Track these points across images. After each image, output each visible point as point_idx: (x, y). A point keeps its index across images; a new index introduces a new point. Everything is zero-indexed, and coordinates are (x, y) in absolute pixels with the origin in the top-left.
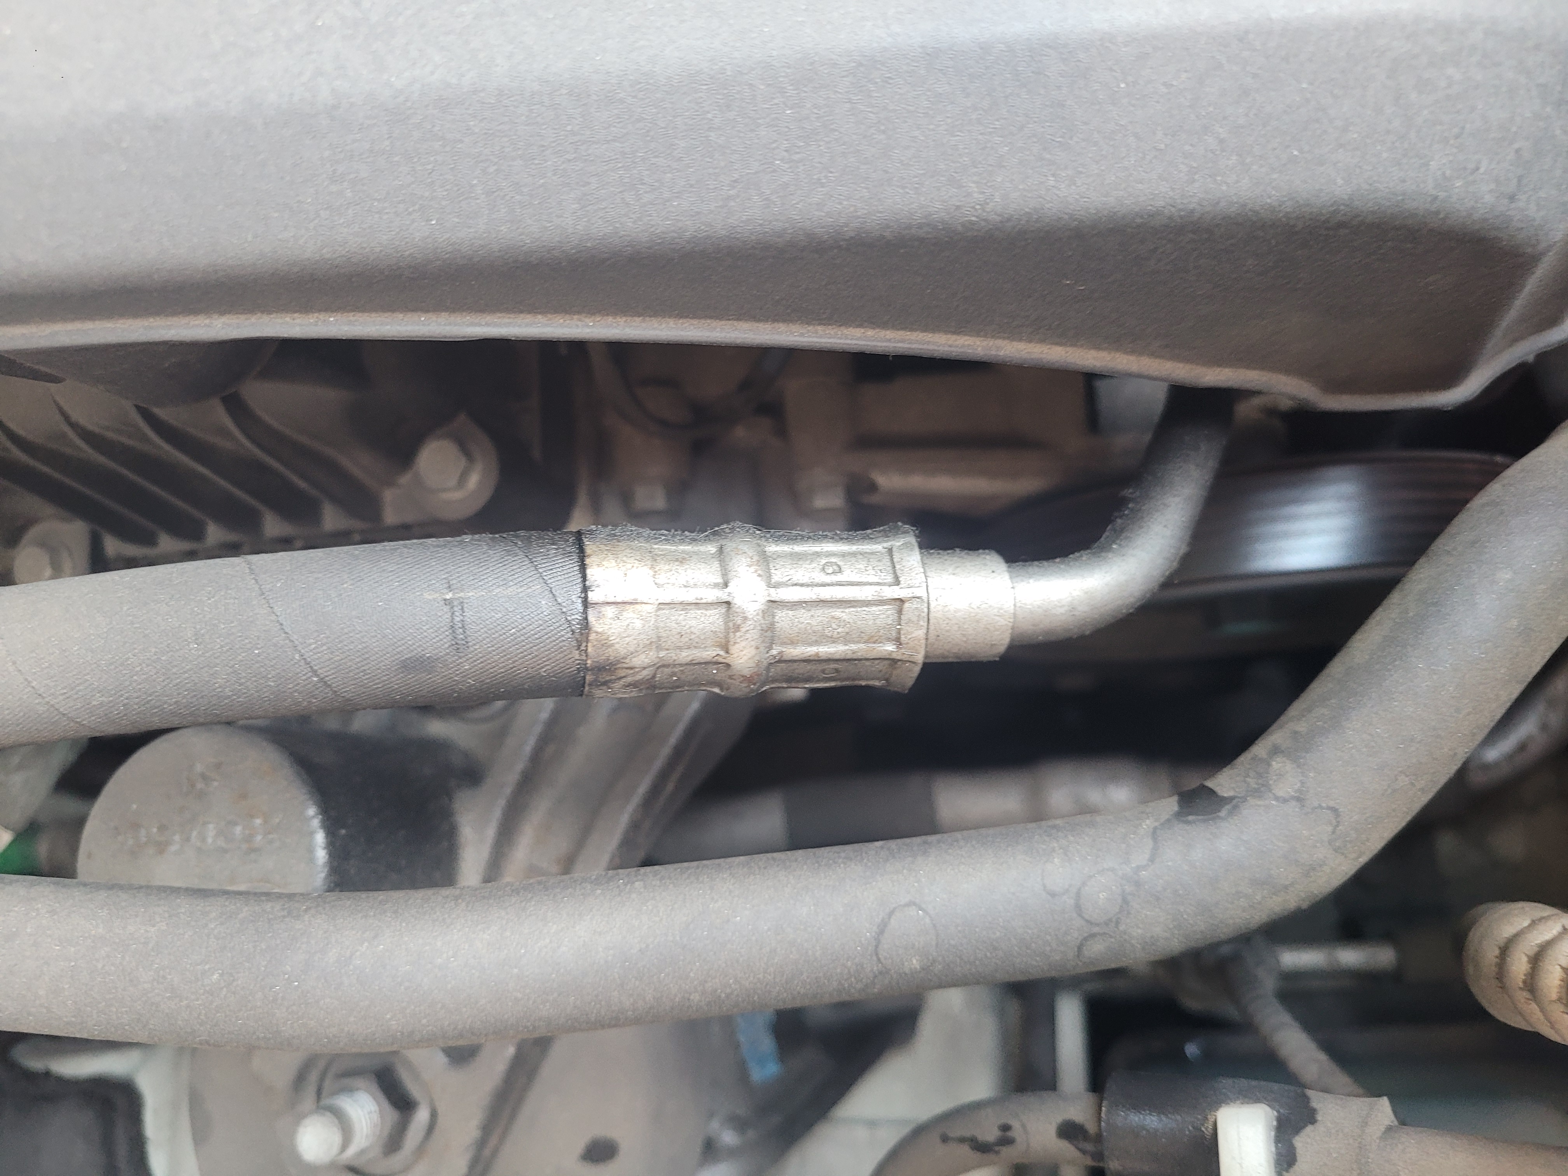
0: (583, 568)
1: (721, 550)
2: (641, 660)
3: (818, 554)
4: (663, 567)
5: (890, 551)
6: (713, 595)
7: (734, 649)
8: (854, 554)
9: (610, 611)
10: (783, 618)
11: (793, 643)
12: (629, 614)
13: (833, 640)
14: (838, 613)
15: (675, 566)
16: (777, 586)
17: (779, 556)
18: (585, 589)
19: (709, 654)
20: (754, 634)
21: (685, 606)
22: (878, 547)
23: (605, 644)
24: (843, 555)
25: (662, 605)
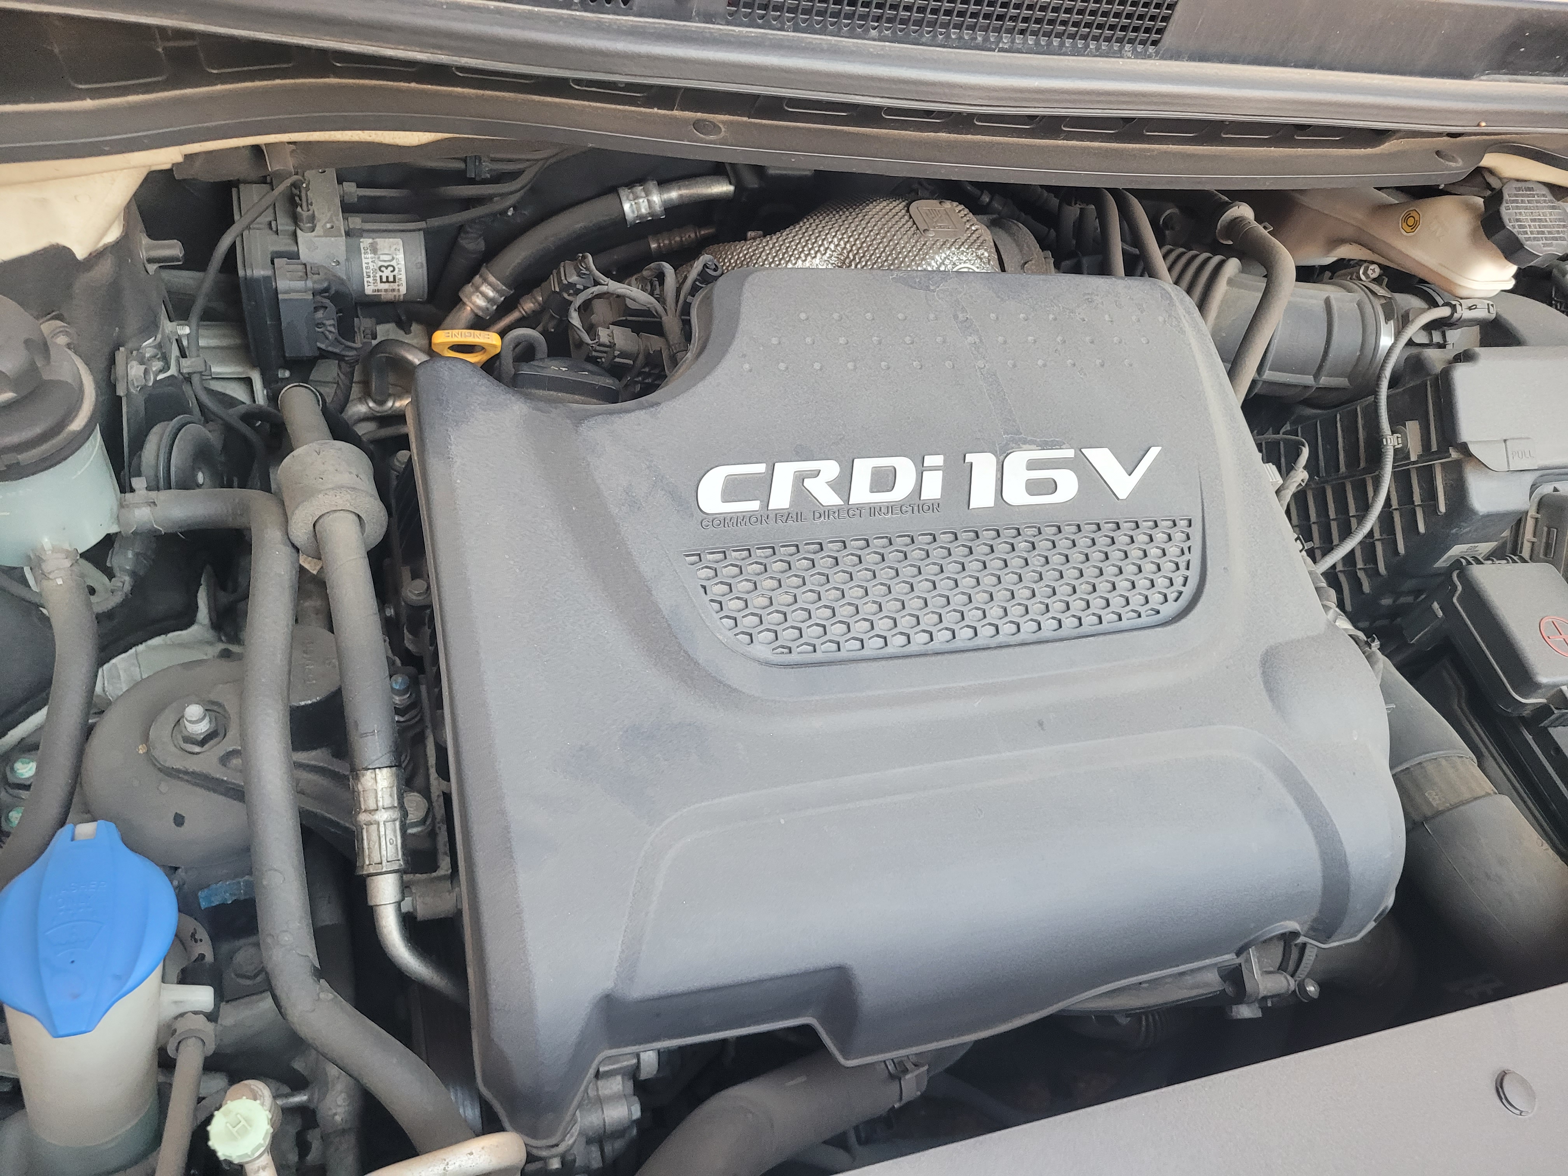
0: (386, 767)
1: (395, 807)
2: (360, 787)
3: (396, 837)
4: (389, 790)
5: (399, 860)
6: (380, 804)
7: (364, 814)
8: (397, 849)
9: (373, 776)
10: (374, 827)
11: (367, 831)
12: (373, 781)
13: (369, 844)
14: (377, 844)
15: (389, 794)
16: (384, 824)
17: (395, 825)
18: (379, 768)
19: (363, 807)
20: (369, 819)
21: (376, 797)
22: (400, 857)
23: (363, 775)
24: (397, 845)
25: (376, 790)
